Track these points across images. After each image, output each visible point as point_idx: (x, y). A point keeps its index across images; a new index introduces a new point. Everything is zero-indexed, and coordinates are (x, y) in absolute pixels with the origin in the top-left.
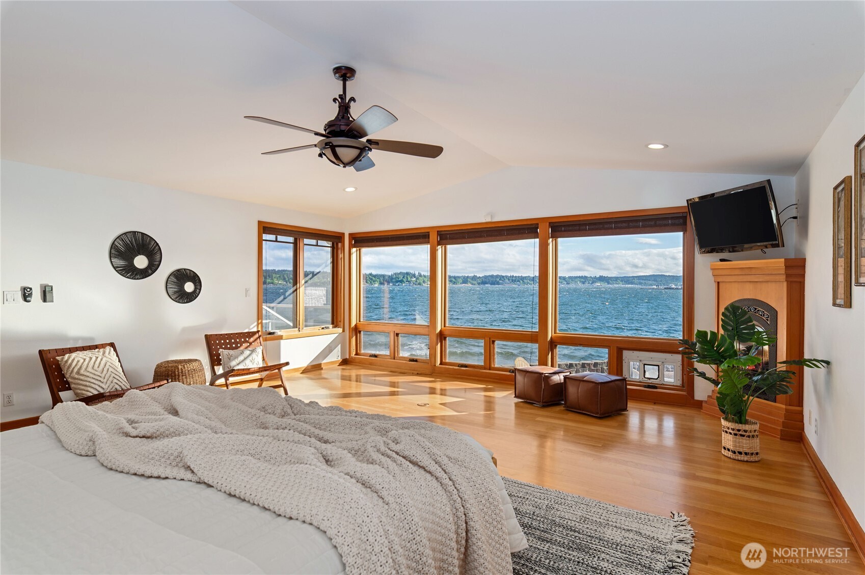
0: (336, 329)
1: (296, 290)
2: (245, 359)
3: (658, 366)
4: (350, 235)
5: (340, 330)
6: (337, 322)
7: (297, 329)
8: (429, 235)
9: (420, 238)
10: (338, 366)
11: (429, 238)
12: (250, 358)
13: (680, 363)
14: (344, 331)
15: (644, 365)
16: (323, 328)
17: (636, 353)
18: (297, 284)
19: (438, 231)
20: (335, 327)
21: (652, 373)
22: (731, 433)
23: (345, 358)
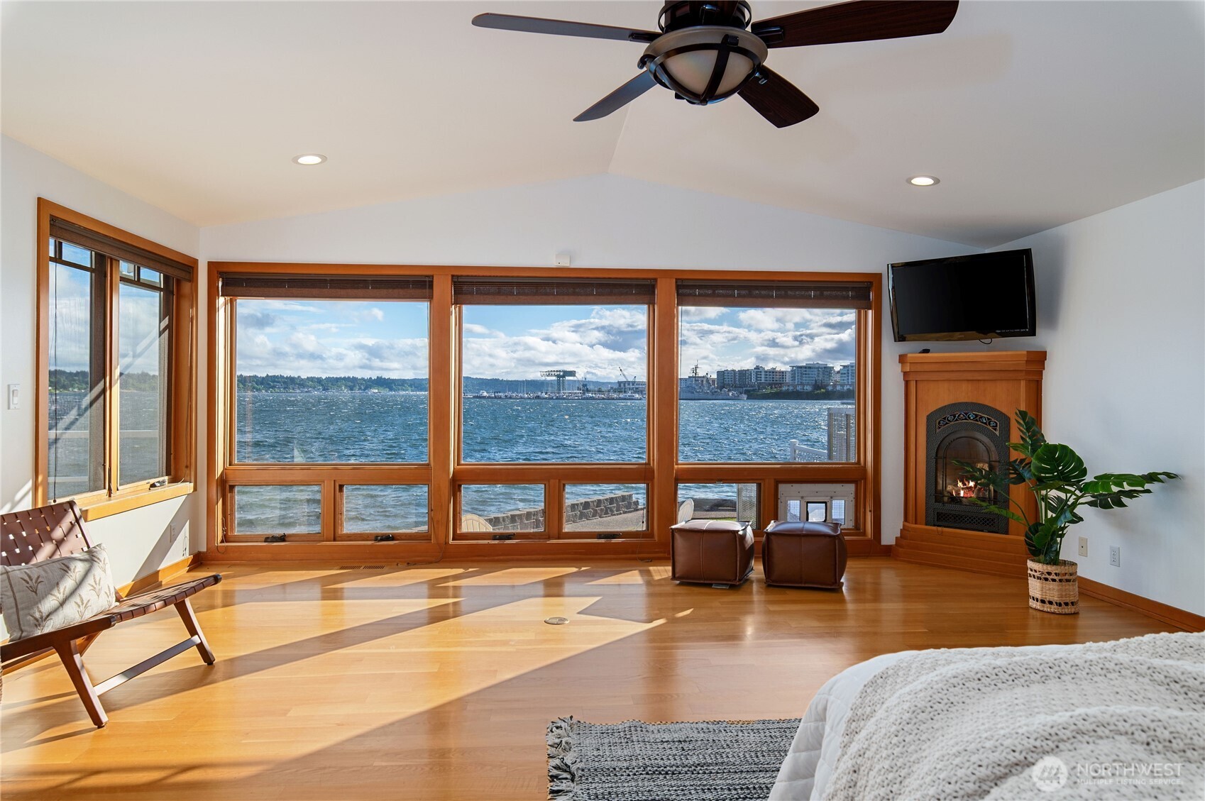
0: (180, 485)
1: (104, 391)
2: (79, 585)
3: (825, 503)
4: (212, 266)
5: (187, 487)
6: (176, 470)
7: (106, 491)
8: (431, 284)
9: (408, 287)
10: (188, 571)
11: (431, 286)
12: (90, 580)
13: (853, 495)
14: (195, 489)
15: (808, 502)
16: (153, 486)
17: (796, 487)
18: (104, 377)
19: (453, 276)
20: (175, 480)
21: (816, 515)
22: (1054, 580)
23: (196, 552)
